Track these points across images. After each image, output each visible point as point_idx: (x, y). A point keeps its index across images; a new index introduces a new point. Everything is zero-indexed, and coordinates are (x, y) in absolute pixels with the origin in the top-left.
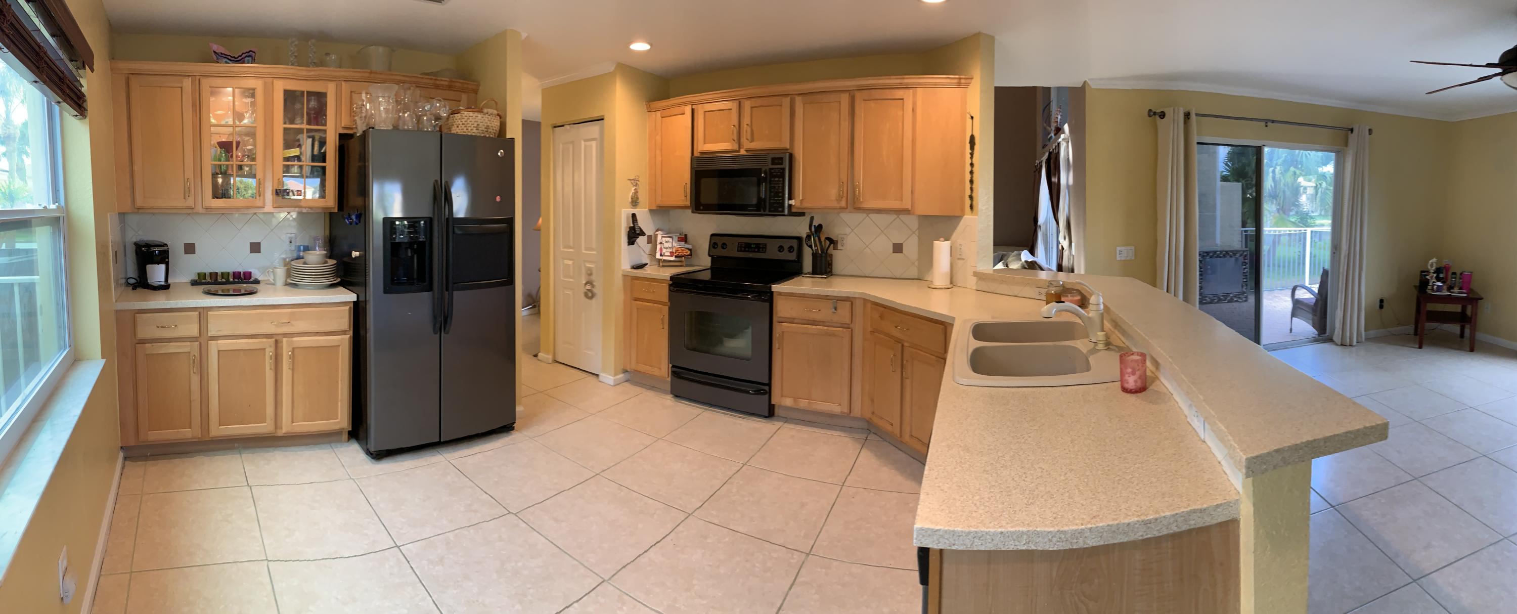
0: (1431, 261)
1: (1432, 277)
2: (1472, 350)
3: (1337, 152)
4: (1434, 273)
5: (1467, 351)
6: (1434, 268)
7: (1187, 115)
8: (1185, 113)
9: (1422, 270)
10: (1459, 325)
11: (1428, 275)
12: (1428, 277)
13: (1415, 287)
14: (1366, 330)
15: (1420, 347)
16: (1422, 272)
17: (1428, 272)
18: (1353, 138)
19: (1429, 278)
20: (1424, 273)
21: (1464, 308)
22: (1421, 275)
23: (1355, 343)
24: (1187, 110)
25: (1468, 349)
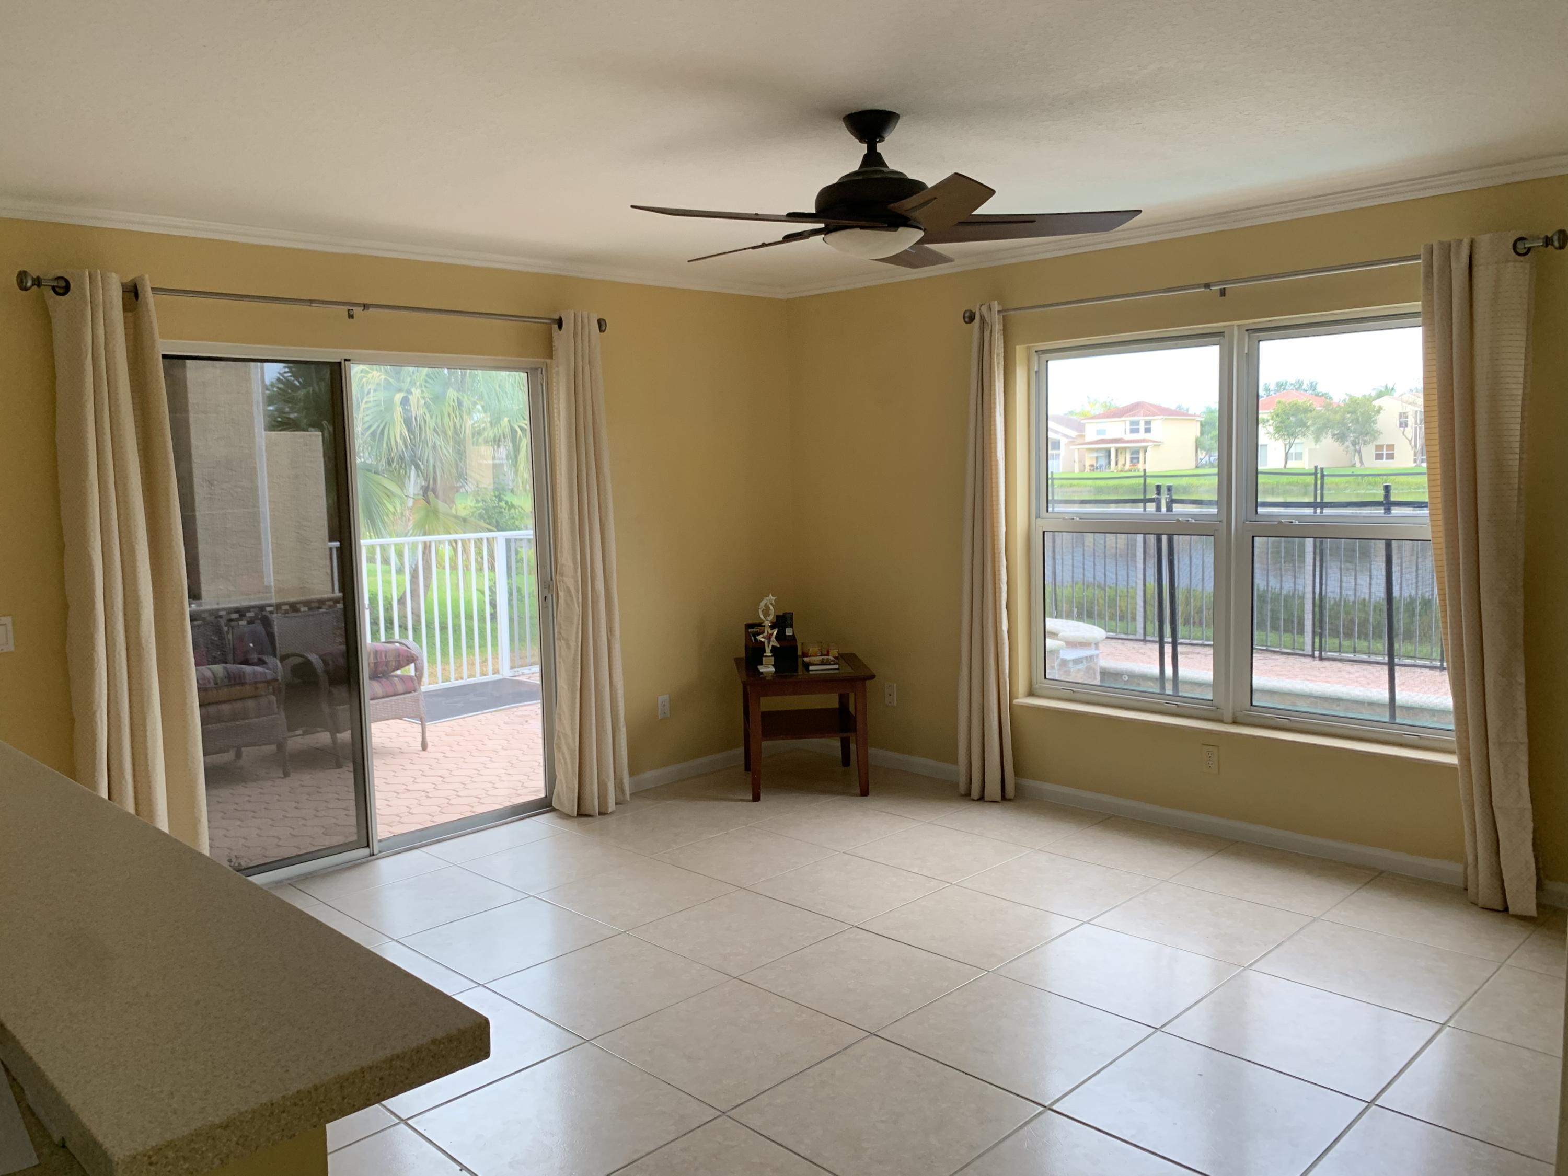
0: (762, 604)
1: (769, 638)
2: (865, 793)
3: (532, 372)
4: (772, 627)
5: (857, 795)
6: (770, 618)
7: (132, 292)
8: (124, 286)
9: (750, 622)
10: (839, 739)
11: (759, 634)
12: (760, 638)
13: (737, 660)
14: (632, 773)
15: (756, 798)
16: (749, 626)
17: (760, 625)
18: (562, 340)
19: (763, 640)
20: (753, 628)
21: (843, 700)
22: (748, 635)
23: (612, 806)
24: (128, 279)
25: (858, 791)
